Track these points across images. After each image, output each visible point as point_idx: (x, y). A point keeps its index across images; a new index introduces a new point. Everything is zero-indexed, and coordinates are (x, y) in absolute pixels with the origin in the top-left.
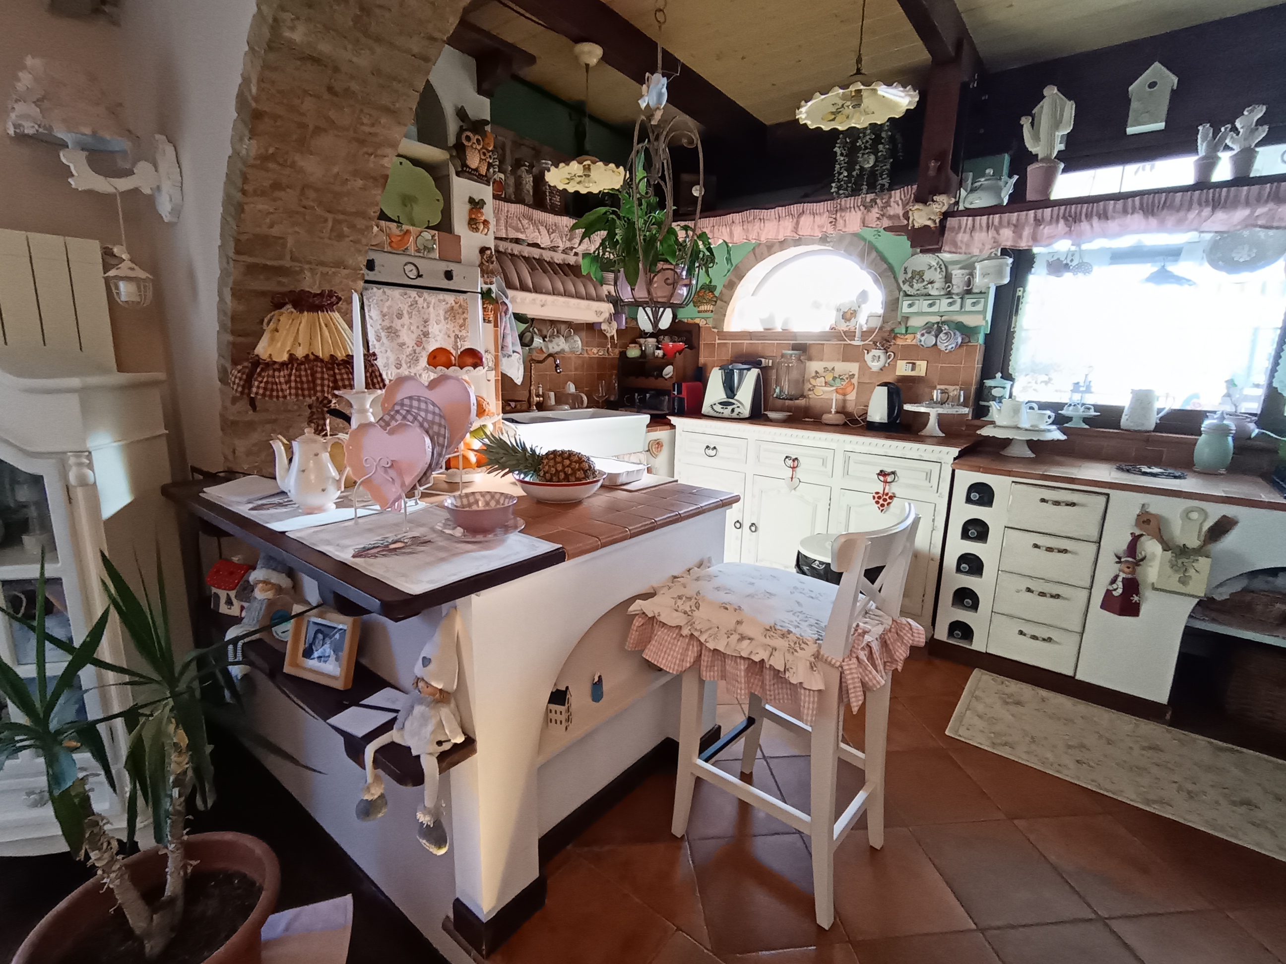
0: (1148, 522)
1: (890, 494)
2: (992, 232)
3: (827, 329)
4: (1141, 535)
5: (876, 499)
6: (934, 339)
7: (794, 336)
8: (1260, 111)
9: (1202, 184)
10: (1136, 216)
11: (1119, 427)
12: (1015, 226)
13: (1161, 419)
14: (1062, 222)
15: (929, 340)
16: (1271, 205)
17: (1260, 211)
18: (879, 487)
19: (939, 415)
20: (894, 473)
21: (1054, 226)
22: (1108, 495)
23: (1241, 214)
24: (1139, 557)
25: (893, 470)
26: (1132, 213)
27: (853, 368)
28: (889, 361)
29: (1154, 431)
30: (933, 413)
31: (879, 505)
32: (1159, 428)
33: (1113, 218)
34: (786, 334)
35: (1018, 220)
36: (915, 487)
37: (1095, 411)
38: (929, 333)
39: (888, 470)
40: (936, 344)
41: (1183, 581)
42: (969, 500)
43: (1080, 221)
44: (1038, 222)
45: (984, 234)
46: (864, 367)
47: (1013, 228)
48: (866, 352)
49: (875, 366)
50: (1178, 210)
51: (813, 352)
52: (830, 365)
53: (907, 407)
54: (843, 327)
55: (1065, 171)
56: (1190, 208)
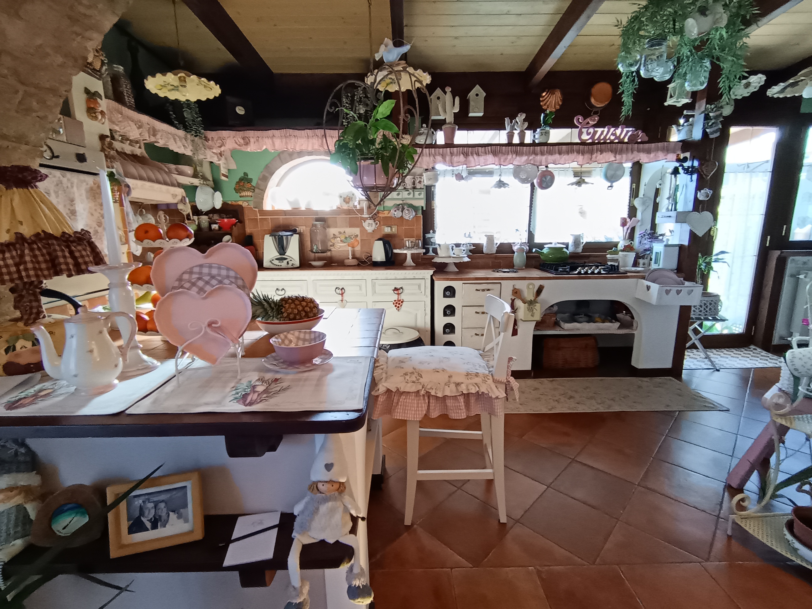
0: (516, 293)
1: (402, 300)
2: (432, 158)
3: (335, 208)
4: (515, 299)
5: (395, 304)
6: (401, 213)
7: (316, 213)
8: (524, 116)
9: (510, 144)
10: (490, 155)
11: (483, 253)
12: (442, 155)
13: (497, 248)
14: (462, 156)
15: (398, 214)
16: (533, 156)
17: (531, 158)
18: (395, 297)
19: (412, 254)
20: (402, 288)
21: (458, 157)
22: (500, 283)
23: (524, 158)
24: (515, 308)
25: (401, 286)
26: (489, 154)
27: (356, 231)
28: (377, 226)
29: (496, 253)
30: (409, 253)
31: (397, 308)
32: (498, 252)
33: (481, 156)
34: (309, 211)
35: (443, 152)
36: (413, 294)
37: (473, 246)
38: (398, 210)
39: (398, 287)
40: (402, 217)
41: (532, 316)
42: (445, 296)
43: (469, 155)
44: (452, 154)
45: (428, 158)
46: (363, 230)
47: (441, 156)
48: (363, 221)
49: (370, 229)
50: (505, 155)
51: (330, 222)
52: (342, 230)
53: (395, 251)
54: (345, 207)
55: (458, 129)
56: (508, 154)
